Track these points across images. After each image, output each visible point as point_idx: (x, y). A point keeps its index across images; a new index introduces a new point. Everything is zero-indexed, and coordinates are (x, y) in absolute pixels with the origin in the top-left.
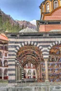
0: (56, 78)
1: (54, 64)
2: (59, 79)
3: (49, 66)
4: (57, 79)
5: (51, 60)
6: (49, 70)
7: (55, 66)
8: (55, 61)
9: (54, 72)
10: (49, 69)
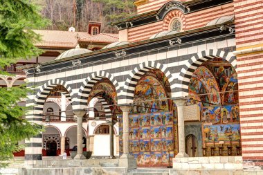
0: (144, 150)
1: (141, 120)
2: (148, 153)
3: (132, 125)
4: (145, 153)
5: (135, 110)
6: (131, 133)
7: (143, 124)
8: (143, 112)
9: (141, 136)
10: (132, 130)
